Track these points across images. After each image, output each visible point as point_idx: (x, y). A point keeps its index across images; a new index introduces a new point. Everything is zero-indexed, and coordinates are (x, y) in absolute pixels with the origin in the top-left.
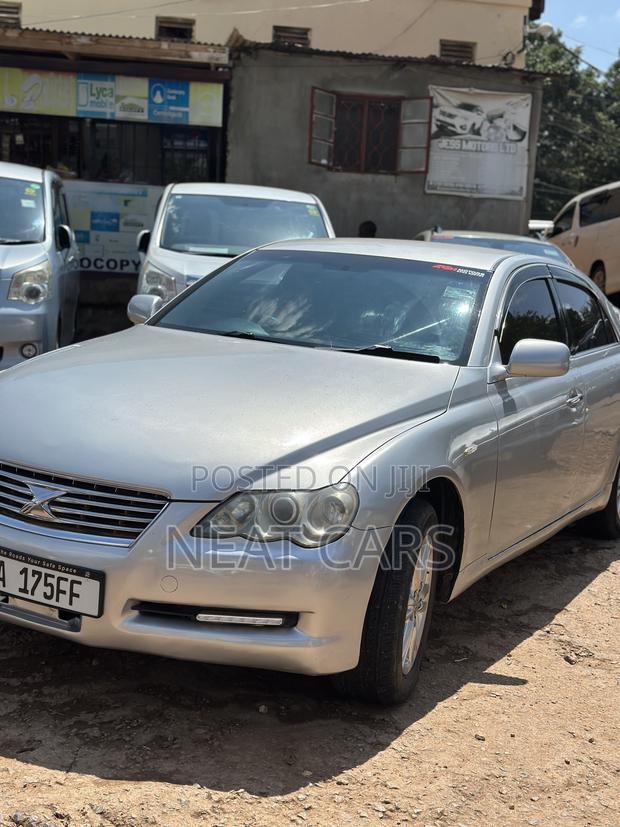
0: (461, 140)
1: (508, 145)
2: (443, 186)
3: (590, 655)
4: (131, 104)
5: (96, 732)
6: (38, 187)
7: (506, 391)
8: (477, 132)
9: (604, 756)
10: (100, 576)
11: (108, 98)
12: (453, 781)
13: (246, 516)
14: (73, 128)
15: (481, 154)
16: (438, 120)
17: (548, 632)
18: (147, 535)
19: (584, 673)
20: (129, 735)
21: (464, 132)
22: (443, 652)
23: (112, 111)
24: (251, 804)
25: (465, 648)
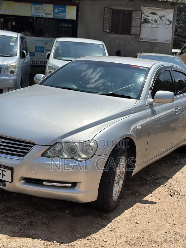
0: (151, 24)
1: (166, 26)
2: (145, 39)
3: (179, 194)
4: (48, 13)
5: (10, 219)
6: (16, 39)
7: (153, 108)
8: (156, 22)
9: (179, 231)
10: (11, 169)
11: (41, 10)
12: (126, 239)
13: (61, 150)
14: (31, 20)
15: (157, 28)
16: (144, 18)
17: (165, 185)
18: (27, 156)
19: (176, 200)
20: (21, 221)
21: (152, 21)
22: (130, 192)
23: (42, 15)
24: (57, 246)
25: (137, 191)
